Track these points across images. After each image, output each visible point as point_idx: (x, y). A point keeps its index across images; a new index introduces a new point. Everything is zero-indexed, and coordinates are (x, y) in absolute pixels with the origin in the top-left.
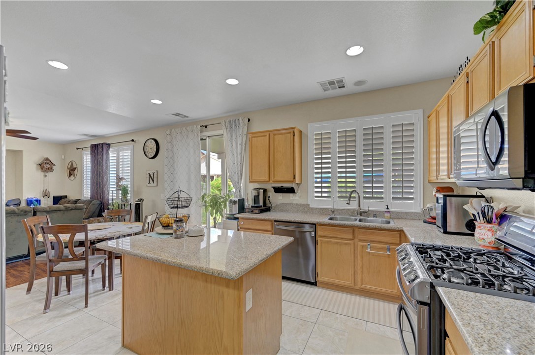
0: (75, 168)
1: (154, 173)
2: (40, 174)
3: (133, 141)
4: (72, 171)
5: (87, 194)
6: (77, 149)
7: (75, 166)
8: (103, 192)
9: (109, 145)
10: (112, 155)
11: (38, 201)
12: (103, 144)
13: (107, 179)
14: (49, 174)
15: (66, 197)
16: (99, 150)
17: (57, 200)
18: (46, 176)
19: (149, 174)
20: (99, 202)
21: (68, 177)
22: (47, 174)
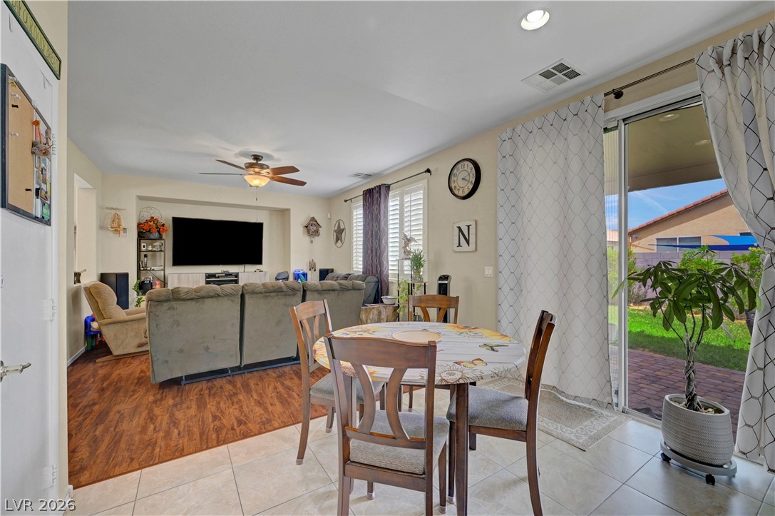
0: (343, 230)
1: (468, 226)
2: (307, 239)
3: (428, 171)
4: (339, 234)
5: (358, 266)
6: (346, 201)
7: (342, 227)
8: (380, 263)
9: (388, 187)
10: (393, 203)
11: (305, 275)
12: (379, 187)
13: (387, 243)
14: (316, 239)
15: (332, 271)
16: (374, 197)
17: (324, 274)
18: (312, 242)
19: (459, 228)
20: (375, 279)
21: (334, 244)
22: (313, 239)
